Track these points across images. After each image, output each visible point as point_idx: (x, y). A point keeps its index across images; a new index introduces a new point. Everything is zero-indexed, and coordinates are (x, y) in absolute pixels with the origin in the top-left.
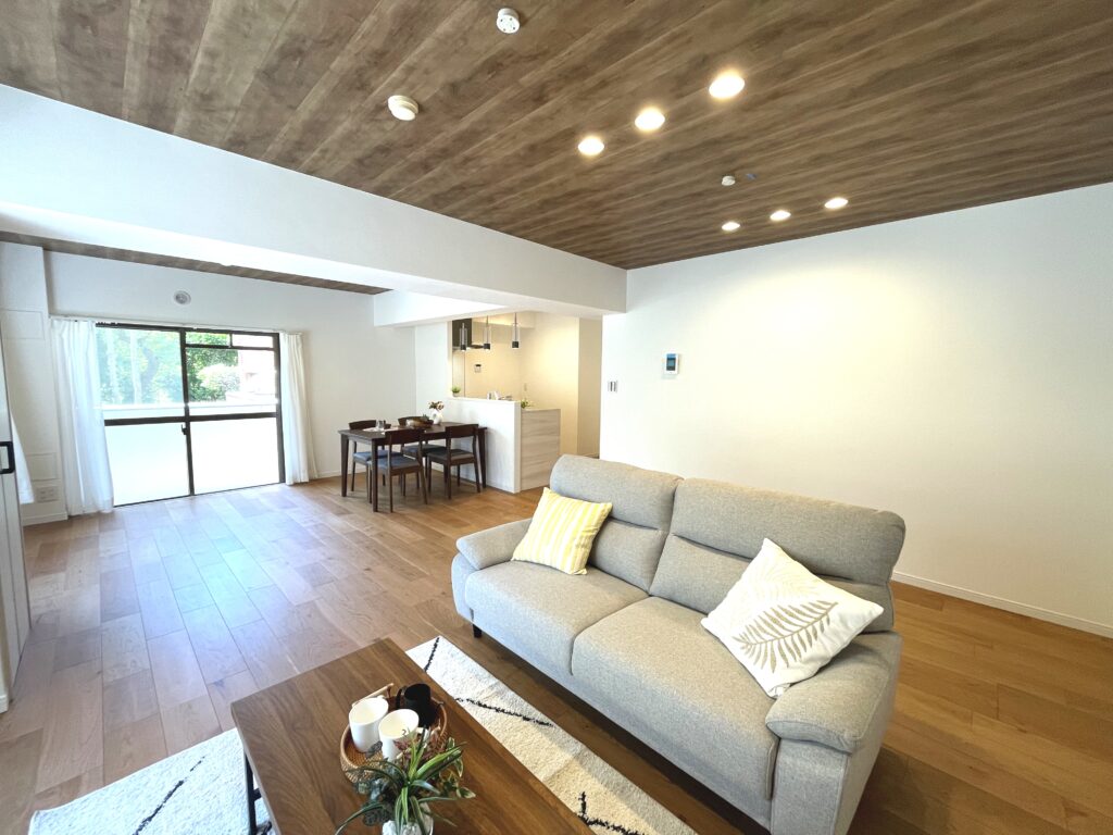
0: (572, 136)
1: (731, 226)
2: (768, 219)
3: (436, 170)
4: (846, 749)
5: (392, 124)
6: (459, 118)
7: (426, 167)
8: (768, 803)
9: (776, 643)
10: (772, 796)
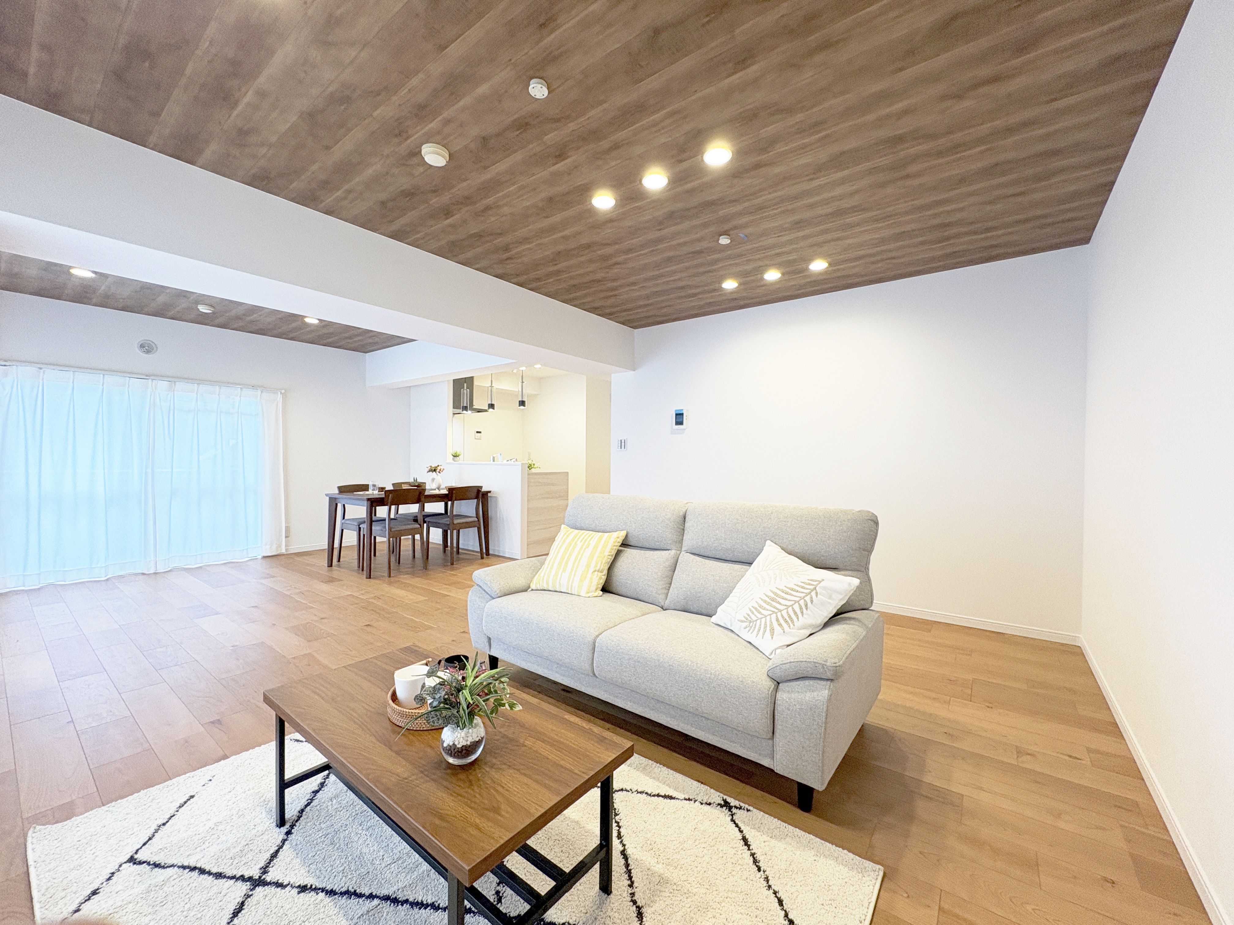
0: (585, 190)
1: (730, 285)
2: (762, 279)
3: (457, 216)
4: (829, 675)
5: (421, 169)
6: (486, 168)
7: (447, 213)
8: (771, 742)
9: (774, 616)
10: (773, 733)
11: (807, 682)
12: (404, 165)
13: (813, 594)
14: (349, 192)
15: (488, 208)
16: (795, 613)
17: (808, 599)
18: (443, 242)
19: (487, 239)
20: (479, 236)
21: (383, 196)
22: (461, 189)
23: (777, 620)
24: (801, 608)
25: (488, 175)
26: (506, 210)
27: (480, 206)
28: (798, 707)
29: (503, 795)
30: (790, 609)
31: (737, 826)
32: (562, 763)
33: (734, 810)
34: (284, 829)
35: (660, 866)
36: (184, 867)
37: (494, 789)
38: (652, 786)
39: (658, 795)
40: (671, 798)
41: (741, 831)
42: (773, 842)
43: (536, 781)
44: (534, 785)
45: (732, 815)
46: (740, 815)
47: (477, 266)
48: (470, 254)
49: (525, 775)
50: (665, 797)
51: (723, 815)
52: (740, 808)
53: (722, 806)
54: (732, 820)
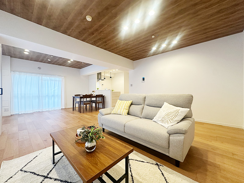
3: (95, 34)
4: (184, 133)
5: (86, 23)
6: (100, 21)
7: (93, 34)
8: (168, 149)
9: (168, 119)
10: (169, 147)
11: (178, 134)
12: (83, 22)
13: (178, 113)
14: (72, 30)
15: (101, 32)
16: (173, 118)
17: (176, 114)
18: (92, 41)
19: (102, 40)
20: (100, 39)
21: (79, 30)
22: (95, 27)
23: (169, 119)
24: (175, 116)
25: (101, 23)
26: (105, 32)
27: (99, 31)
28: (175, 140)
29: (99, 160)
30: (172, 117)
31: (160, 170)
32: (115, 152)
33: (159, 166)
34: (54, 165)
35: (141, 179)
36: (31, 172)
37: (97, 159)
38: (139, 159)
39: (140, 161)
40: (143, 162)
41: (161, 172)
42: (170, 175)
43: (108, 157)
44: (107, 158)
45: (159, 167)
46: (161, 167)
47: (100, 47)
48: (98, 44)
49: (105, 155)
50: (142, 162)
51: (156, 167)
52: (161, 165)
53: (156, 165)
54: (159, 168)
